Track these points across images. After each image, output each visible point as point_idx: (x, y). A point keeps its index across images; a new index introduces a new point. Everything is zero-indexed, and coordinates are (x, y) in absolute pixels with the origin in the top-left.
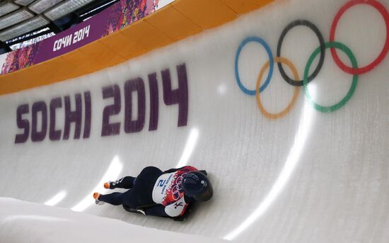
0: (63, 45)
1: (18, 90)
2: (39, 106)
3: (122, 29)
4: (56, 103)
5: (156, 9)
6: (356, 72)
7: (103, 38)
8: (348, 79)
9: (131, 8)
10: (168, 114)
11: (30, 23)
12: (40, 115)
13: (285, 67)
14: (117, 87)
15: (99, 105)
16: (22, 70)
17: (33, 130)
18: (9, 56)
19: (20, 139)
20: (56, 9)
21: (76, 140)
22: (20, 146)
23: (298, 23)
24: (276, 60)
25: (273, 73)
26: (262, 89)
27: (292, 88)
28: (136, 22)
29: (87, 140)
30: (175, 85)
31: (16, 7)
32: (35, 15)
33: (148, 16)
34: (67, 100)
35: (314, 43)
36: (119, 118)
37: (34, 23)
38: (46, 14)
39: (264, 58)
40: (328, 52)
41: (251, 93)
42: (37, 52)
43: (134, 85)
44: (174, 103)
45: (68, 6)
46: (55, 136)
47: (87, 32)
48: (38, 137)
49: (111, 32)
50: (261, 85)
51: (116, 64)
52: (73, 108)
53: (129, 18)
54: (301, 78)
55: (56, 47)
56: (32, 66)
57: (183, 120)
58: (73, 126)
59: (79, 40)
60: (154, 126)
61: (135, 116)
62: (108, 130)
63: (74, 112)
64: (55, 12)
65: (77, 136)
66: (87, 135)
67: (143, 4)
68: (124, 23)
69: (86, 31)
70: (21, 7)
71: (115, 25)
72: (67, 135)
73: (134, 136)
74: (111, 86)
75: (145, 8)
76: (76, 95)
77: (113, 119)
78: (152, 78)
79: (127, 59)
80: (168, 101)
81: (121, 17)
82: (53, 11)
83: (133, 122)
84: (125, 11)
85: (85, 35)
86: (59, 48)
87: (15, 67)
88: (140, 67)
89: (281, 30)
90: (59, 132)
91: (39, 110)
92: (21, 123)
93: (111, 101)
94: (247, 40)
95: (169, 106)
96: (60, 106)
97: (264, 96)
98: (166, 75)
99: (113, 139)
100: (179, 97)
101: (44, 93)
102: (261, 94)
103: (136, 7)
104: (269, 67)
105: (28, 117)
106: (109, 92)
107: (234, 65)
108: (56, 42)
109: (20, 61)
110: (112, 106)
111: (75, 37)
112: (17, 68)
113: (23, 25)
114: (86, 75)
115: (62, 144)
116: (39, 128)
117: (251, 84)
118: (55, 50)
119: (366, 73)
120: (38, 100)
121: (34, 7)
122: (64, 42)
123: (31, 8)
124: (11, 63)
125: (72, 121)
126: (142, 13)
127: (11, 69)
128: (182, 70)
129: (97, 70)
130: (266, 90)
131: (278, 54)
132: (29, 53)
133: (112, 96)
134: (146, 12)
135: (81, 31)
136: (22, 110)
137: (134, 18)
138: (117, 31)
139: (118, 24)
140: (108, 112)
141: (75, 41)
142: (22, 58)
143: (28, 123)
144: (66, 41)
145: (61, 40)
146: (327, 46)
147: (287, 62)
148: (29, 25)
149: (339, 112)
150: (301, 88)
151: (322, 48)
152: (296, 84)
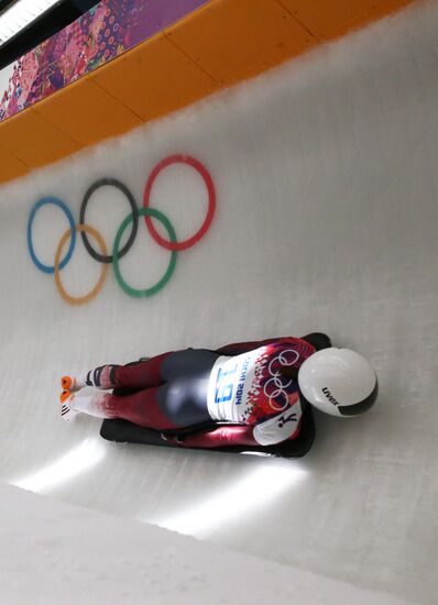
6: (175, 247)
8: (168, 254)
13: (91, 238)
23: (104, 182)
24: (79, 228)
25: (76, 246)
26: (62, 265)
27: (98, 266)
35: (127, 210)
39: (64, 225)
40: (142, 220)
41: (48, 270)
50: (61, 261)
54: (110, 252)
89: (85, 190)
94: (43, 201)
97: (65, 273)
107: (26, 230)
117: (48, 259)
119: (187, 250)
130: (67, 267)
131: (82, 222)
146: (141, 213)
147: (92, 231)
149: (156, 297)
150: (111, 265)
151: (135, 216)
152: (104, 259)
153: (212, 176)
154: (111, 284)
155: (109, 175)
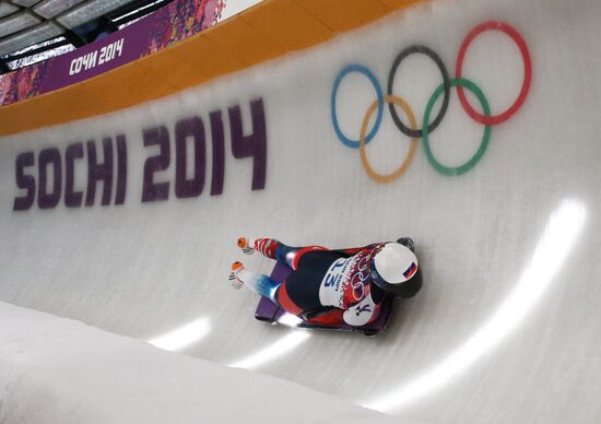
0: (83, 66)
1: (18, 130)
2: (50, 155)
3: (171, 46)
4: (74, 151)
5: (219, 20)
6: (489, 121)
7: (142, 58)
8: (480, 129)
9: (182, 17)
10: (238, 171)
11: (35, 31)
12: (50, 169)
13: (399, 111)
14: (164, 130)
15: (138, 156)
16: (22, 101)
17: (40, 191)
18: (3, 80)
19: (21, 205)
20: (75, 13)
21: (104, 207)
22: (22, 215)
23: (414, 49)
24: (386, 100)
25: (383, 117)
26: (368, 139)
27: (406, 141)
28: (190, 38)
29: (120, 207)
30: (248, 129)
31: (14, 9)
32: (44, 21)
33: (208, 30)
34: (92, 146)
35: (437, 80)
36: (168, 175)
37: (42, 32)
38: (59, 20)
39: (371, 96)
40: (453, 91)
41: (353, 145)
42: (45, 76)
43: (189, 127)
44: (247, 156)
45: (92, 9)
46: (73, 200)
47: (120, 48)
48: (48, 202)
49: (155, 50)
50: (367, 134)
51: (163, 95)
52: (100, 159)
53: (180, 31)
54: (419, 125)
55: (74, 69)
56: (39, 96)
57: (259, 181)
58: (100, 186)
59: (108, 59)
60: (218, 188)
61: (190, 172)
62: (153, 193)
63: (102, 166)
64: (73, 17)
65: (106, 201)
66: (121, 200)
67: (200, 12)
68: (172, 37)
69: (118, 46)
70: (22, 9)
71: (159, 40)
72: (90, 201)
73: (190, 203)
74: (156, 129)
75: (203, 18)
76: (104, 140)
77: (161, 177)
78: (216, 117)
79: (180, 89)
80: (239, 153)
81: (168, 28)
82: (70, 15)
83: (188, 182)
84: (174, 21)
85: (117, 52)
86: (77, 71)
87: (13, 97)
88: (198, 101)
89: (393, 58)
90: (81, 194)
91: (49, 161)
92: (23, 181)
93: (155, 150)
94: (348, 69)
95: (239, 161)
96: (81, 156)
97: (372, 149)
98: (235, 114)
99: (158, 207)
100: (254, 147)
101: (57, 136)
102: (367, 146)
103: (190, 15)
104: (377, 110)
105: (33, 171)
106: (153, 136)
107: (329, 102)
108: (74, 61)
109: (20, 89)
110: (158, 157)
111: (102, 56)
112: (16, 99)
113: (25, 35)
114: (119, 111)
115: (84, 214)
116: (50, 188)
117: (353, 133)
118: (71, 73)
119: (501, 125)
120: (47, 147)
121: (41, 9)
122: (85, 62)
123: (36, 11)
124: (6, 91)
125: (98, 178)
126: (198, 26)
127: (6, 100)
128: (258, 108)
129: (135, 104)
130: (372, 142)
131: (390, 91)
132: (33, 76)
133: (157, 142)
134: (204, 23)
135: (111, 46)
136: (24, 160)
137: (187, 32)
138: (163, 50)
139: (164, 40)
140: (151, 166)
141: (101, 62)
142: (22, 84)
143: (33, 180)
144: (89, 61)
145: (81, 59)
146: (452, 83)
147: (401, 102)
148: (34, 35)
149: (469, 175)
150: (420, 140)
151: (446, 87)
152: (414, 134)
153: (528, 45)
154: (420, 160)
155: (419, 41)
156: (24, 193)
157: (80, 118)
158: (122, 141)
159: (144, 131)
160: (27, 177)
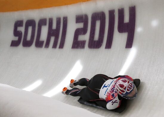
1: (17, 10)
2: (31, 23)
4: (42, 22)
10: (120, 38)
12: (30, 29)
14: (86, 16)
15: (72, 27)
17: (24, 39)
19: (14, 44)
21: (54, 49)
22: (15, 49)
29: (61, 50)
30: (127, 19)
34: (51, 21)
36: (86, 37)
43: (99, 16)
44: (125, 32)
46: (39, 44)
48: (27, 44)
52: (54, 26)
57: (129, 44)
58: (53, 39)
60: (109, 45)
61: (96, 37)
62: (77, 44)
63: (55, 30)
65: (55, 46)
66: (62, 46)
73: (94, 51)
76: (57, 18)
77: (81, 38)
78: (112, 13)
80: (121, 30)
83: (95, 41)
88: (104, 4)
90: (43, 42)
91: (30, 26)
92: (16, 33)
93: (81, 25)
95: (121, 34)
96: (45, 24)
98: (121, 12)
99: (79, 51)
101: (35, 15)
105: (22, 29)
106: (81, 19)
110: (82, 28)
114: (66, 6)
115: (43, 51)
116: (29, 38)
120: (30, 19)
125: (53, 36)
128: (133, 10)
129: (74, 3)
133: (82, 22)
136: (18, 24)
140: (78, 32)
143: (22, 33)
156: (16, 39)
157: (47, 7)
158: (65, 20)
159: (76, 16)
160: (18, 31)
